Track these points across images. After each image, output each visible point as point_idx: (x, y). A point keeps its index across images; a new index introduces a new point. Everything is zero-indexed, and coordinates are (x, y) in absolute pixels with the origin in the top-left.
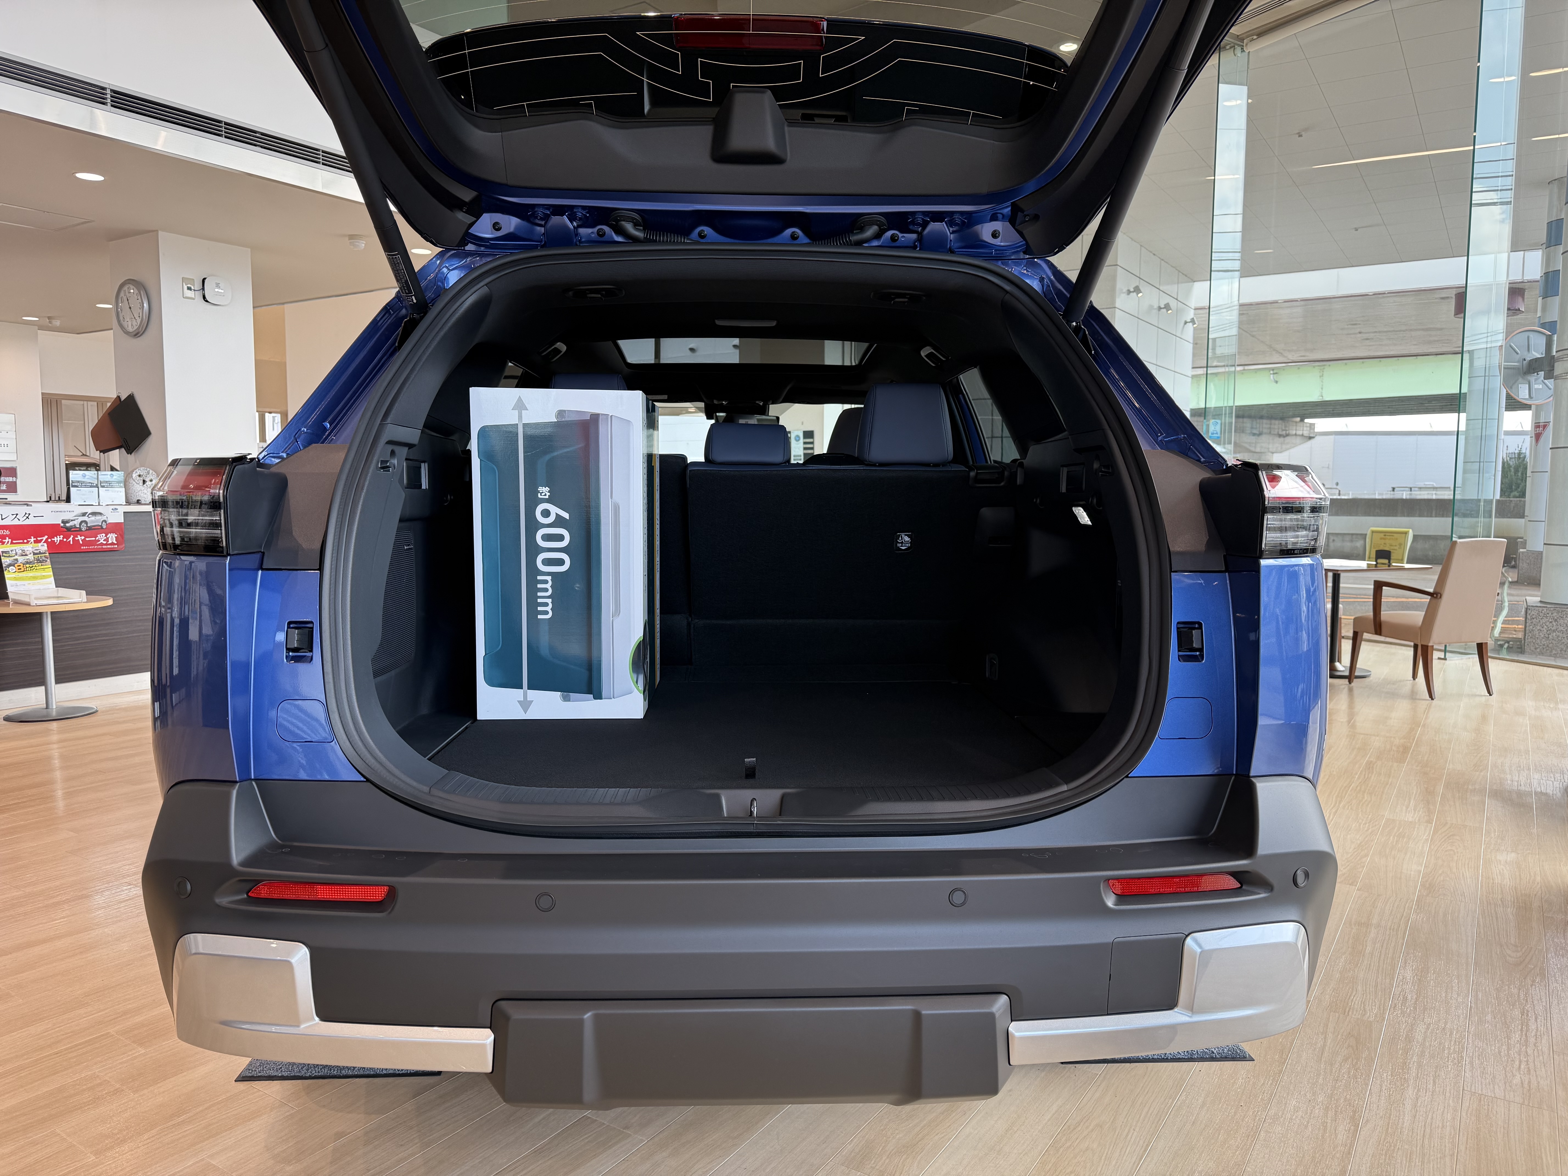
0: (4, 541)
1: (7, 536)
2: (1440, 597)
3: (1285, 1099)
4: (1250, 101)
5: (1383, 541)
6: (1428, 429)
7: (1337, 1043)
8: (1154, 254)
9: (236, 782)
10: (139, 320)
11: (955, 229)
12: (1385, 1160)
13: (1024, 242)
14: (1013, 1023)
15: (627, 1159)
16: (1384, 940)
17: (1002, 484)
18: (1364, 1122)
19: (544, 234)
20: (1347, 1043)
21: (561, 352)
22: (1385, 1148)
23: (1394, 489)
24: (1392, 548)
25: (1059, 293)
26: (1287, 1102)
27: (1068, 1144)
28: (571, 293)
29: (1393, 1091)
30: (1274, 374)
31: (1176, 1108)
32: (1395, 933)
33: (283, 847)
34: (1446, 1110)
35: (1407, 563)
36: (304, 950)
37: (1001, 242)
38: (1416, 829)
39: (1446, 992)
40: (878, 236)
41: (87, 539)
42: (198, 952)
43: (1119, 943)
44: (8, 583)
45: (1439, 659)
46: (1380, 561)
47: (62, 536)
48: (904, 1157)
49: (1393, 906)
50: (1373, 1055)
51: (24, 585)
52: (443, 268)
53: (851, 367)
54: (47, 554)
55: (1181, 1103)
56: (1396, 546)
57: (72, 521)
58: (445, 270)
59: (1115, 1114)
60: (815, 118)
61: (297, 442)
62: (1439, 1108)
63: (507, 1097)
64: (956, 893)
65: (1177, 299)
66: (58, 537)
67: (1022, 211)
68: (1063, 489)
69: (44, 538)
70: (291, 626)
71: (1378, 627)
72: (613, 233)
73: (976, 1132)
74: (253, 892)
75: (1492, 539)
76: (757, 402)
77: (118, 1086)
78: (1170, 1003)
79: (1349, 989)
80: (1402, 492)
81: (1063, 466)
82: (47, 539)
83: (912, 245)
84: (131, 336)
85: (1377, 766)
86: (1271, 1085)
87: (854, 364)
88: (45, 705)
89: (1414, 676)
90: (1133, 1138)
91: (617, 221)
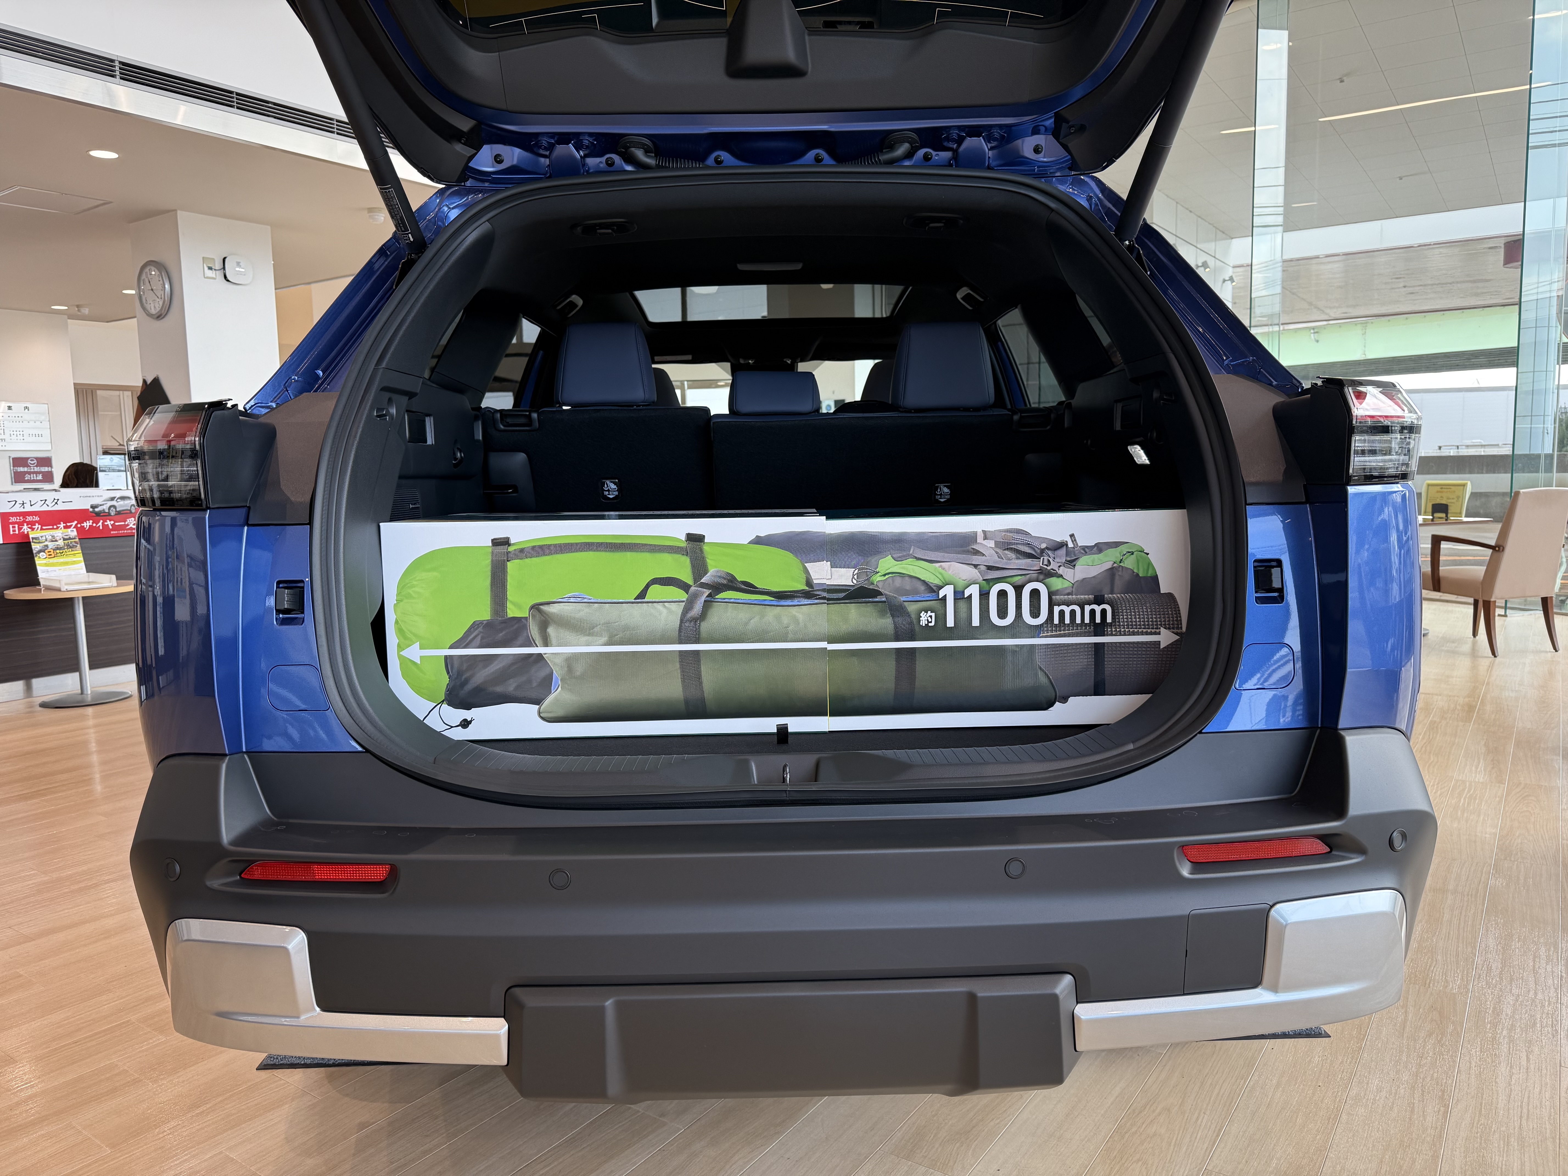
0: (34, 527)
1: (36, 522)
2: (1503, 550)
3: (1366, 1078)
4: (1291, 44)
5: (1439, 495)
6: (1476, 385)
7: (1419, 1017)
8: (1191, 211)
9: (226, 755)
10: (161, 303)
11: (993, 145)
12: (1481, 1143)
13: (1069, 157)
14: (1079, 1005)
15: (662, 1149)
16: (1462, 906)
17: (1048, 427)
18: (1454, 1102)
19: (549, 165)
20: (1430, 1018)
21: (577, 306)
22: (1479, 1130)
23: (1440, 448)
24: (1450, 501)
25: (1109, 212)
26: (1368, 1081)
27: (1134, 1130)
28: (579, 229)
29: (1484, 1068)
30: (1314, 333)
31: (1248, 1089)
32: (1473, 899)
33: (278, 824)
34: (1544, 1089)
35: (1466, 516)
36: (301, 936)
37: (1044, 158)
38: (1488, 790)
39: (1534, 961)
40: (909, 155)
41: (117, 524)
42: (190, 938)
43: (1196, 916)
44: (39, 569)
45: (1499, 615)
46: (1436, 515)
47: (91, 521)
48: (958, 1145)
49: (1469, 871)
50: (1459, 1030)
51: (55, 571)
52: (443, 206)
53: (882, 319)
54: (77, 540)
55: (1254, 1084)
56: (1453, 499)
57: (101, 505)
58: (446, 209)
59: (1182, 1096)
60: (838, 26)
61: (288, 391)
62: (1536, 1086)
63: (524, 1091)
64: (1015, 862)
65: (1215, 257)
66: (88, 522)
67: (1067, 122)
68: (1118, 426)
69: (74, 524)
70: (281, 585)
71: (1436, 582)
72: (623, 162)
73: (1034, 1117)
74: (246, 874)
75: (1554, 488)
76: (785, 360)
77: (137, 1076)
78: (1254, 981)
79: (1428, 959)
80: (1449, 451)
81: (1117, 401)
82: (76, 525)
83: (947, 164)
84: (154, 318)
85: (1441, 725)
86: (1350, 1063)
87: (884, 316)
88: (80, 691)
89: (1475, 633)
90: (1204, 1121)
91: (627, 148)
